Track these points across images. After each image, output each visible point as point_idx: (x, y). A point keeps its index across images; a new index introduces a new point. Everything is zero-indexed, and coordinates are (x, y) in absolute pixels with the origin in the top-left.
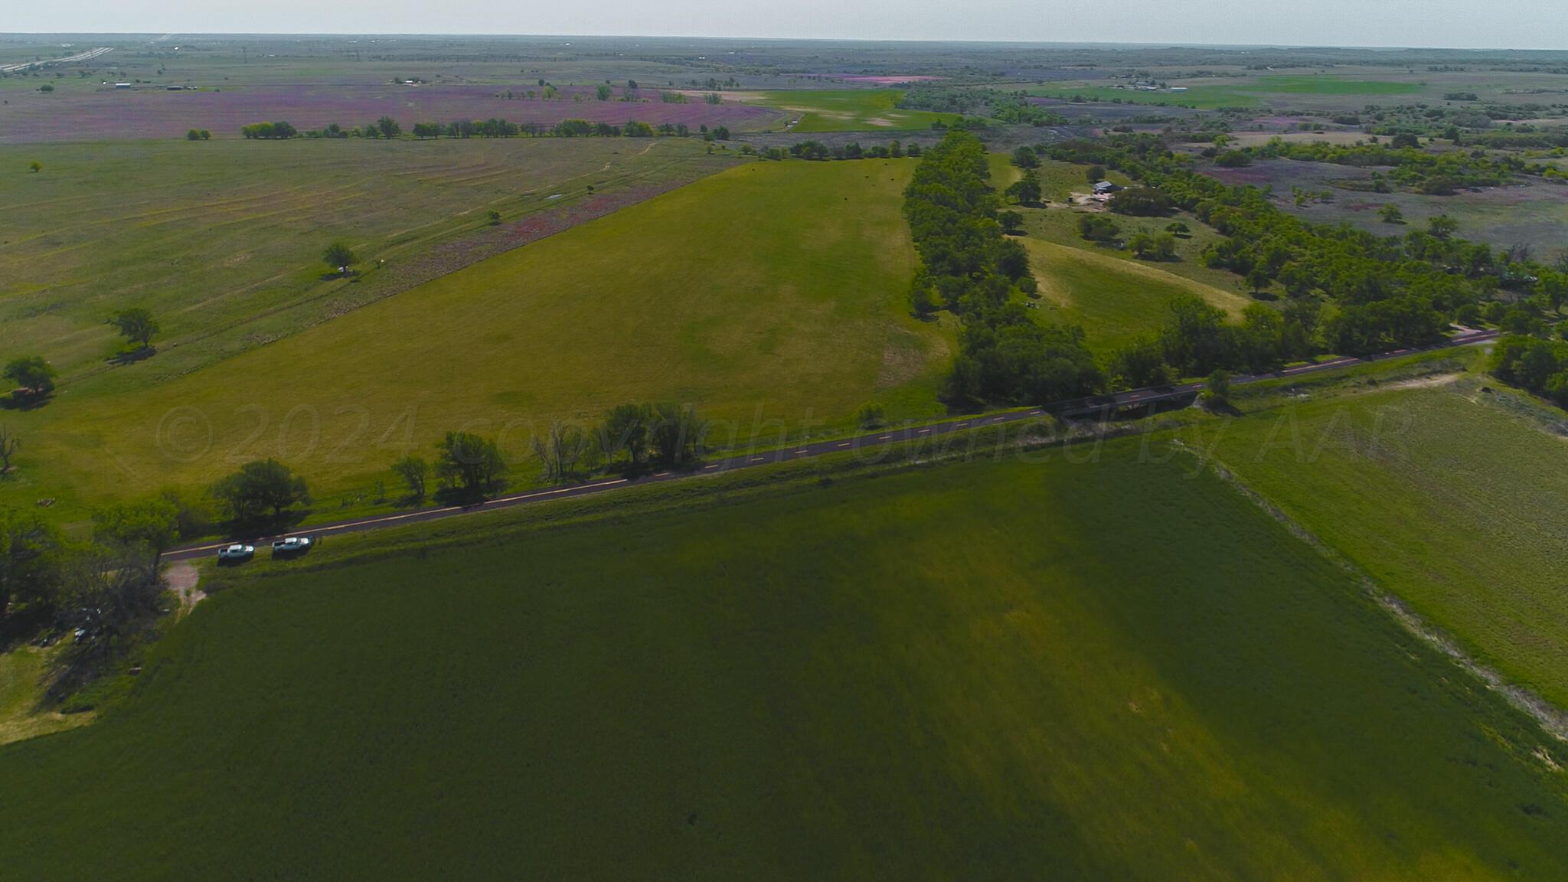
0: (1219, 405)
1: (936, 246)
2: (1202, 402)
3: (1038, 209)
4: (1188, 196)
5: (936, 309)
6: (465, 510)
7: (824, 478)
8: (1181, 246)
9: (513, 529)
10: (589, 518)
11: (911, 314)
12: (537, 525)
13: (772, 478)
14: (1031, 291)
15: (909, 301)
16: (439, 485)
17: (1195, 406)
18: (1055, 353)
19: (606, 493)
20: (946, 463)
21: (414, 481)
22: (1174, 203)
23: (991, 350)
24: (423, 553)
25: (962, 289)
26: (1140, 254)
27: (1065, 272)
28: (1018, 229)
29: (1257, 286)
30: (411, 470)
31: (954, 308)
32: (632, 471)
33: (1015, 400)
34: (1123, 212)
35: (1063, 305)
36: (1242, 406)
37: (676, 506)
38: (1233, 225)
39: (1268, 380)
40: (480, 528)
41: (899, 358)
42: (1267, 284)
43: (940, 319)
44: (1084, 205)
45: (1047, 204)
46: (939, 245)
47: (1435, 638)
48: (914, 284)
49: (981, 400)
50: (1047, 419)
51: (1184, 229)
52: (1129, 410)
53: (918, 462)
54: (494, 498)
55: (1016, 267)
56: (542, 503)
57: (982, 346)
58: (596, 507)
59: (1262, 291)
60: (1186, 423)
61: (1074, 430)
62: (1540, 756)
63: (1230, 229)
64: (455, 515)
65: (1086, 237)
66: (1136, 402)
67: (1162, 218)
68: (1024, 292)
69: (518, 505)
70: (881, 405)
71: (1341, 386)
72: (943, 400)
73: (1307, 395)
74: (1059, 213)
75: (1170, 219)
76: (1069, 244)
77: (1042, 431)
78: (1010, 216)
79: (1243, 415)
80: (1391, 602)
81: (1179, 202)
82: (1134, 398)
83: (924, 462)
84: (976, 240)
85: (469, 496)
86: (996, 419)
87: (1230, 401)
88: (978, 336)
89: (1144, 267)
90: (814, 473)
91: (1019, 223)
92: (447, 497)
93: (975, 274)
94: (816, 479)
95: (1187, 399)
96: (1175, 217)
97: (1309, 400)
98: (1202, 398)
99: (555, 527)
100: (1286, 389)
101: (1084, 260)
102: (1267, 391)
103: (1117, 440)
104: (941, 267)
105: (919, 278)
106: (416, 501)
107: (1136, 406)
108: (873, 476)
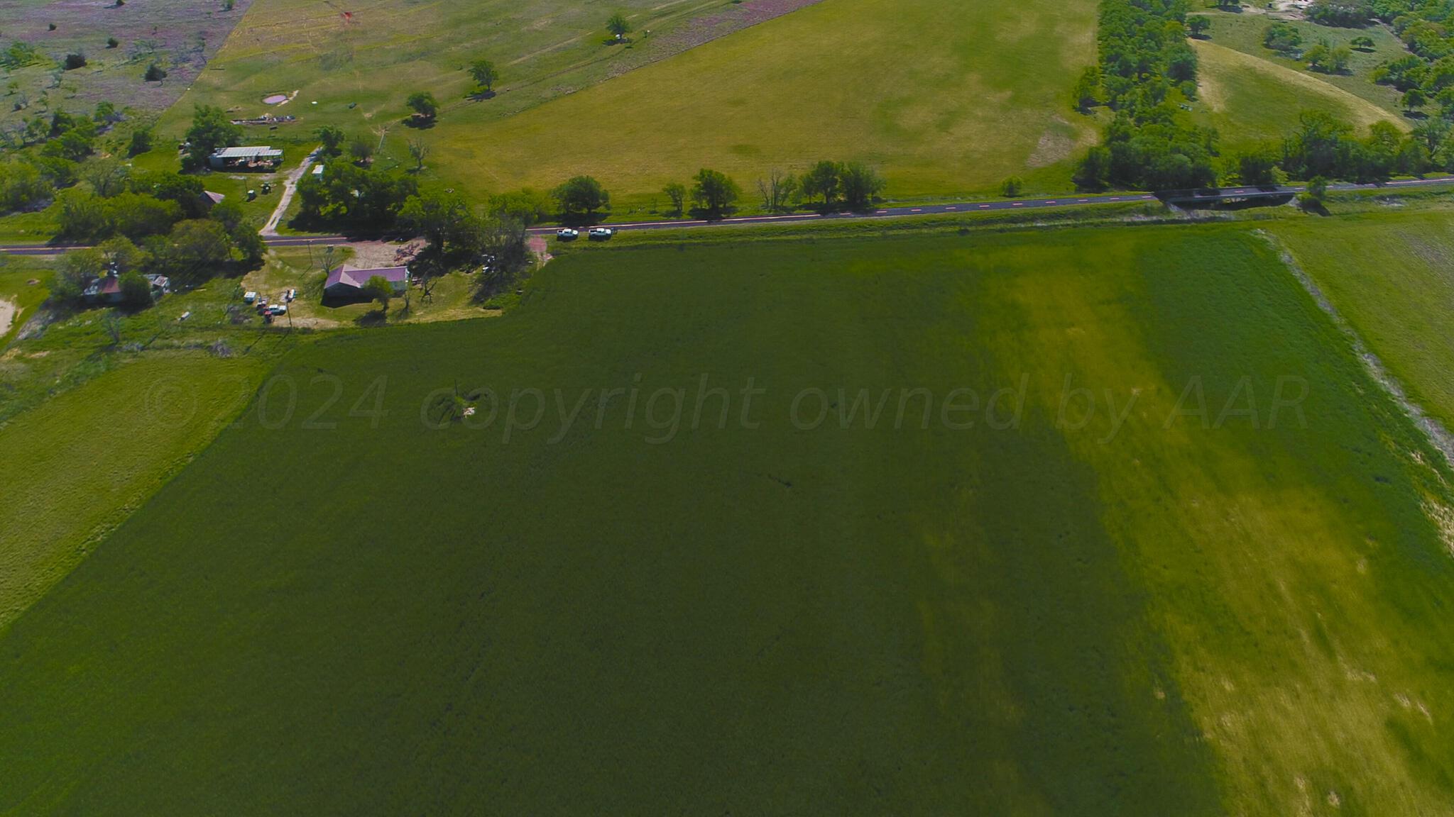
0: (1314, 205)
1: (1112, 47)
2: (1298, 202)
3: (1233, 14)
4: (1392, 9)
5: (1096, 104)
6: (709, 223)
7: (963, 228)
8: (1357, 62)
9: (739, 239)
10: (791, 237)
11: (1074, 108)
12: (756, 238)
13: (925, 224)
14: (1191, 95)
15: (1074, 96)
16: (692, 205)
17: (1291, 205)
18: (1177, 150)
19: (804, 222)
20: (1060, 227)
21: (676, 201)
22: (1373, 15)
23: (1123, 143)
24: (681, 247)
25: (1123, 90)
26: (1314, 66)
27: (1231, 80)
28: (1203, 33)
29: (1411, 104)
30: (675, 193)
31: (1112, 105)
32: (824, 210)
33: (1136, 186)
34: (1318, 22)
35: (1215, 110)
36: (1330, 208)
37: (851, 236)
38: (1420, 42)
39: (1369, 187)
40: (719, 236)
41: (1050, 144)
42: (1421, 102)
43: (1098, 114)
44: (1282, 12)
45: (1244, 9)
46: (1115, 46)
47: (1386, 383)
48: (1081, 80)
49: (1107, 183)
50: (1156, 203)
51: (1370, 43)
52: (1232, 203)
53: (1039, 225)
54: (728, 217)
55: (1184, 72)
56: (760, 224)
57: (1118, 139)
58: (797, 231)
59: (1415, 109)
60: (1275, 217)
61: (1176, 213)
62: (1413, 455)
63: (1418, 46)
64: (704, 227)
65: (1267, 46)
66: (1239, 197)
67: (1355, 30)
68: (1184, 94)
69: (743, 224)
70: (1021, 179)
71: (1436, 200)
72: (1076, 181)
73: (1400, 205)
74: (1253, 19)
75: (1364, 32)
76: (1249, 51)
77: (1147, 211)
78: (1198, 20)
79: (1330, 215)
80: (1368, 357)
81: (1380, 15)
82: (1240, 193)
83: (1044, 224)
84: (1153, 44)
85: (712, 215)
86: (1113, 198)
87: (1324, 204)
88: (1117, 130)
89: (1311, 78)
90: (957, 224)
91: (1206, 28)
92: (697, 214)
93: (1144, 75)
94: (957, 228)
95: (1288, 197)
96: (1371, 29)
97: (1399, 209)
98: (1298, 199)
99: (768, 241)
100: (1383, 198)
101: (1255, 68)
102: (1363, 198)
103: (1210, 225)
104: (1113, 67)
105: (1087, 77)
106: (677, 214)
107: (1238, 200)
108: (1001, 231)
